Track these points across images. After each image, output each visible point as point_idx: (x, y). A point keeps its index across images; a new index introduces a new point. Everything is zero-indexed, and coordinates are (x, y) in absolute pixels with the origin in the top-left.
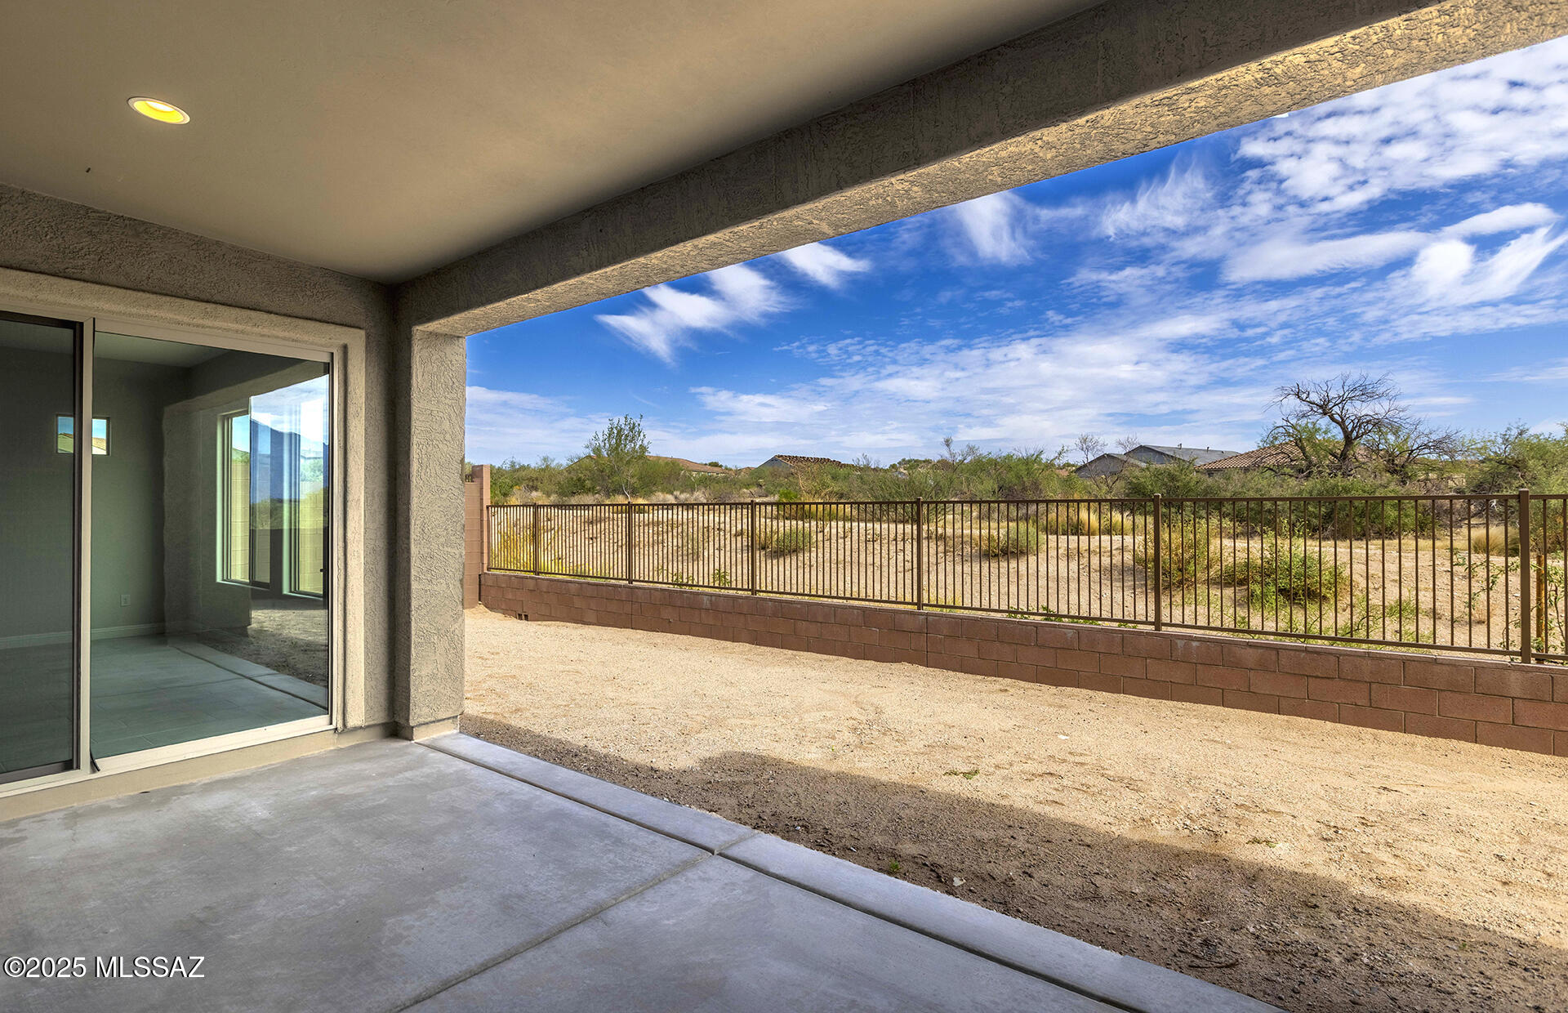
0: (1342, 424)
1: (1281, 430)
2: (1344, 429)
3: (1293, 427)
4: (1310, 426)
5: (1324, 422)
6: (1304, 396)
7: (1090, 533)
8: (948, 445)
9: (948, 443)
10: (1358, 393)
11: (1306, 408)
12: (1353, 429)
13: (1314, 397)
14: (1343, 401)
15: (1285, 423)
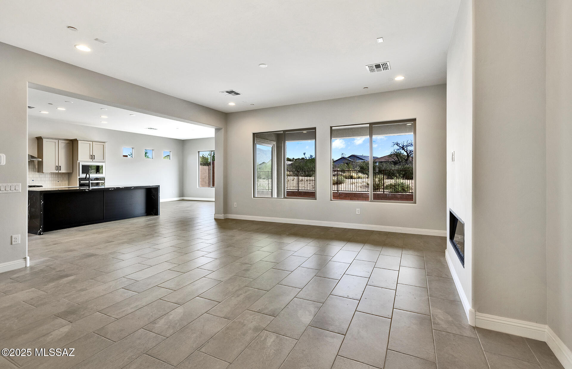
0: (407, 152)
1: (393, 153)
2: (407, 153)
3: (396, 152)
4: (399, 152)
5: (402, 151)
6: (398, 145)
7: (354, 179)
8: (304, 155)
9: (304, 154)
10: (410, 144)
11: (399, 148)
12: (409, 153)
13: (401, 145)
14: (407, 146)
15: (394, 151)
